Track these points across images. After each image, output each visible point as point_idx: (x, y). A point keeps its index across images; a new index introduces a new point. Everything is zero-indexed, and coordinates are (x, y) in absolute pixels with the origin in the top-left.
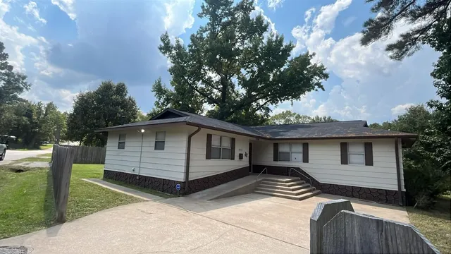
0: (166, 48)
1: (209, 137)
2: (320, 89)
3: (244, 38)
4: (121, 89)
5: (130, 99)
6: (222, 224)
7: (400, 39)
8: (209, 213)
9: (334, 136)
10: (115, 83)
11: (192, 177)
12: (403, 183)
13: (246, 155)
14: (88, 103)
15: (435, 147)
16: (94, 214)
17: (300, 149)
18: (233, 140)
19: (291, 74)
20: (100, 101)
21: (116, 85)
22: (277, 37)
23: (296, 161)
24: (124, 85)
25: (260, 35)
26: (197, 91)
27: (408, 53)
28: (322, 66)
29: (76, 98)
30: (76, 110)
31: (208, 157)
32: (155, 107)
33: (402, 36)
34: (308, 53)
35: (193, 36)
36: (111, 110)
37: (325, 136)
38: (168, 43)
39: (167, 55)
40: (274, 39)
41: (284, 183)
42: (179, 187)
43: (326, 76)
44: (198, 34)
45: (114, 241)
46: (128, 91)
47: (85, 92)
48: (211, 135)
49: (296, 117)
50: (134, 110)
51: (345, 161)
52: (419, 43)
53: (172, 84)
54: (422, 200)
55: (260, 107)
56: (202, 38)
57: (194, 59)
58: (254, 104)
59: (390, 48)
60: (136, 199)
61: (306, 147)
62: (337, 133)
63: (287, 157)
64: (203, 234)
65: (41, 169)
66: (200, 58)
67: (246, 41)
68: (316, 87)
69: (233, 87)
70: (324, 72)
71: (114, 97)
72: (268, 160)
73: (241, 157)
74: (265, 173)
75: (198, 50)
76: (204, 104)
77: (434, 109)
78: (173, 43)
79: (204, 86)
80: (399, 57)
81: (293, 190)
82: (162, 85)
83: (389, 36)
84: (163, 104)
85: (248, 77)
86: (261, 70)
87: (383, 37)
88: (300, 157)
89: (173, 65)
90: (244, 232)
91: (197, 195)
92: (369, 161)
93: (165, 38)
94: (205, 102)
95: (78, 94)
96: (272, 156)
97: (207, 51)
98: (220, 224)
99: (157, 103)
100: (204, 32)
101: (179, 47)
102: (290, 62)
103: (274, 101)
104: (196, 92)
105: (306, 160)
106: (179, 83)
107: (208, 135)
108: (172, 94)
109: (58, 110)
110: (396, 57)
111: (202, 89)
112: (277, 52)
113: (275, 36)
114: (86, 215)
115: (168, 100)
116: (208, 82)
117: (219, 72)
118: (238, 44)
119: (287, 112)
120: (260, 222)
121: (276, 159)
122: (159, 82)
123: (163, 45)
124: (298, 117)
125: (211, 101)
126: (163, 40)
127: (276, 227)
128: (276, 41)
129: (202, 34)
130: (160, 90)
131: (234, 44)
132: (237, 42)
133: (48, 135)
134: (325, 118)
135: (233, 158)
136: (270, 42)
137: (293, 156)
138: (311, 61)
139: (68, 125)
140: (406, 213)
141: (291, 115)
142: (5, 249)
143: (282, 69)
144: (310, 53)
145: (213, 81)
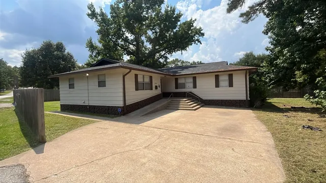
0: (93, 15)
1: (136, 76)
2: (199, 43)
3: (148, 8)
4: (60, 47)
5: (68, 54)
6: (157, 129)
7: (248, 9)
8: (145, 124)
9: (211, 71)
10: (54, 42)
11: (128, 103)
12: (248, 96)
13: (159, 86)
14: (35, 59)
15: (266, 74)
16: (66, 134)
17: (191, 80)
18: (151, 77)
19: (182, 33)
20: (44, 56)
21: (55, 44)
22: (171, 8)
23: (189, 88)
24: (62, 44)
25: (159, 6)
26: (119, 46)
27: (252, 18)
28: (200, 28)
29: (23, 55)
30: (25, 63)
31: (137, 89)
32: (89, 59)
33: (249, 7)
34: (191, 20)
35: (111, 6)
36: (55, 63)
37: (206, 72)
38: (94, 11)
39: (94, 20)
40: (169, 9)
41: (184, 102)
42: (120, 110)
43: (203, 34)
44: (115, 4)
45: (90, 150)
46: (66, 48)
47: (30, 50)
48: (137, 75)
49: (182, 63)
50: (73, 62)
51: (217, 85)
52: (258, 12)
53: (100, 42)
54: (258, 103)
55: (161, 57)
56: (118, 8)
57: (115, 23)
58: (158, 54)
59: (242, 15)
60: (92, 121)
61: (195, 79)
62: (212, 69)
63: (183, 86)
64: (148, 137)
65: (8, 108)
66: (119, 22)
67: (150, 11)
68: (197, 42)
69: (143, 43)
70: (202, 32)
71: (56, 53)
72: (172, 89)
73: (156, 87)
74: (172, 97)
75: (117, 16)
76: (124, 56)
77: (269, 51)
78: (98, 11)
79: (123, 43)
80: (247, 21)
81: (190, 105)
82: (93, 43)
83: (243, 7)
84: (95, 56)
85: (152, 37)
86: (161, 31)
87: (239, 8)
88: (191, 85)
89: (99, 28)
90: (173, 132)
91: (132, 114)
92: (231, 85)
93: (91, 7)
94: (125, 54)
95: (24, 51)
96: (174, 86)
97: (124, 17)
98: (156, 130)
99: (91, 56)
100: (120, 3)
101: (102, 14)
102: (179, 25)
103: (170, 52)
104: (119, 48)
105: (195, 87)
106: (106, 41)
107: (135, 74)
108: (102, 49)
109: (8, 65)
110: (245, 22)
111: (122, 45)
112: (171, 18)
113: (170, 7)
114: (59, 135)
115: (98, 54)
116: (126, 40)
117: (132, 33)
118: (145, 13)
119: (176, 59)
120: (178, 125)
121: (177, 88)
122: (91, 40)
123: (90, 12)
124: (183, 62)
125: (129, 53)
126: (89, 8)
127: (189, 127)
128: (170, 11)
129: (118, 5)
130: (92, 47)
131: (142, 13)
132: (143, 11)
133: (4, 84)
134: (198, 62)
135: (152, 89)
136: (166, 11)
137: (187, 85)
138: (194, 24)
139: (21, 75)
140: (251, 111)
141: (178, 61)
142: (4, 168)
143: (175, 30)
144: (193, 19)
145: (129, 39)
